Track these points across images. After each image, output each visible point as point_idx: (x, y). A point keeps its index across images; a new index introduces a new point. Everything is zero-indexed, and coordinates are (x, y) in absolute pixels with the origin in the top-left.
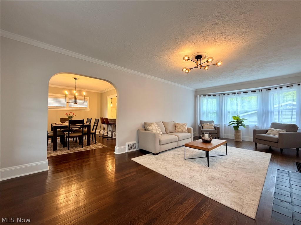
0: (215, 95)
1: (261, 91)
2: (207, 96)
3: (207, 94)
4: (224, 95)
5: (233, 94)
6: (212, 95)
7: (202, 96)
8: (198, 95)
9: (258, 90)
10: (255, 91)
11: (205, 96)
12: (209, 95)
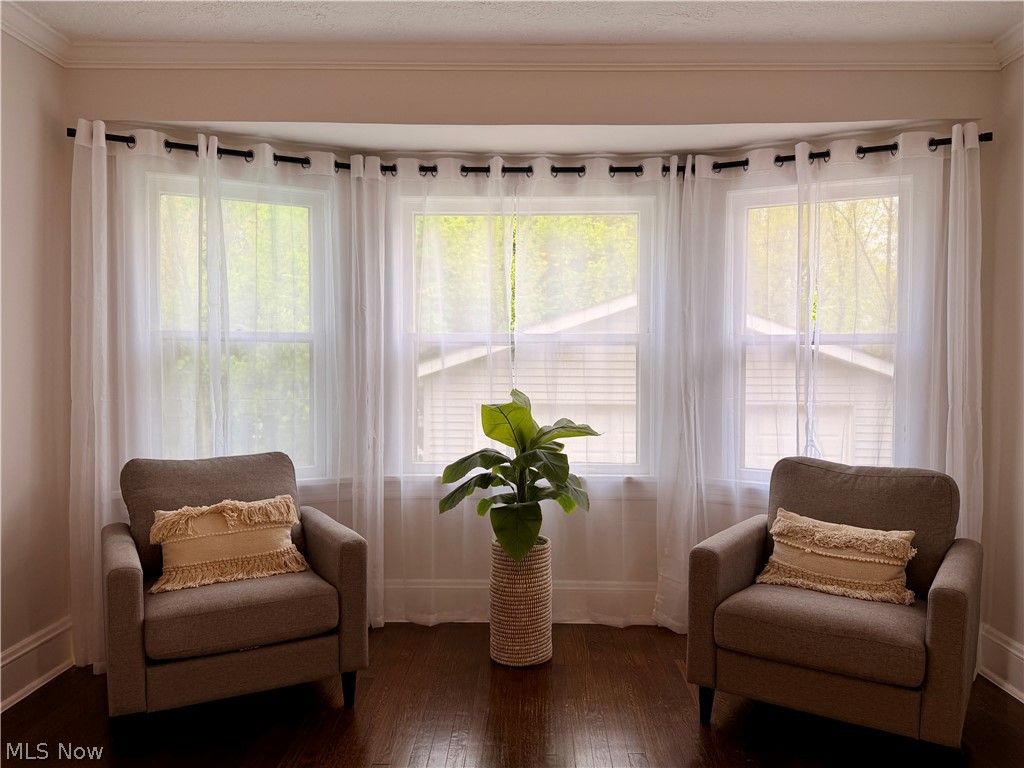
0: (293, 158)
1: (681, 169)
2: (207, 158)
3: (209, 133)
4: (384, 169)
5: (465, 169)
6: (268, 151)
7: (150, 142)
8: (101, 130)
9: (659, 163)
10: (639, 170)
11: (181, 146)
12: (236, 152)
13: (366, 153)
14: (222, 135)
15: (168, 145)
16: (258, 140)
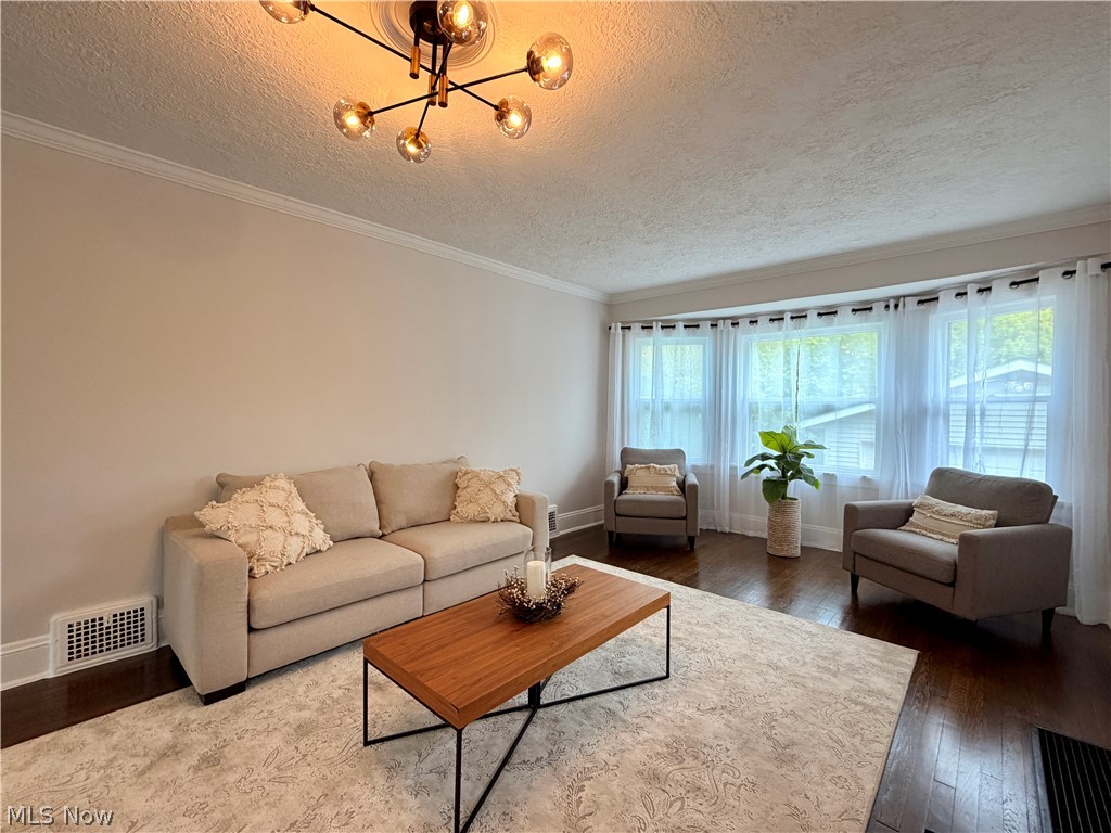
0: (692, 326)
1: (896, 306)
2: (657, 330)
3: (657, 321)
4: (733, 324)
5: (772, 320)
6: (681, 324)
7: (636, 327)
8: (619, 325)
9: (883, 304)
10: (871, 309)
11: (647, 327)
12: (668, 326)
13: (724, 319)
14: (662, 321)
15: (643, 328)
16: (677, 321)
